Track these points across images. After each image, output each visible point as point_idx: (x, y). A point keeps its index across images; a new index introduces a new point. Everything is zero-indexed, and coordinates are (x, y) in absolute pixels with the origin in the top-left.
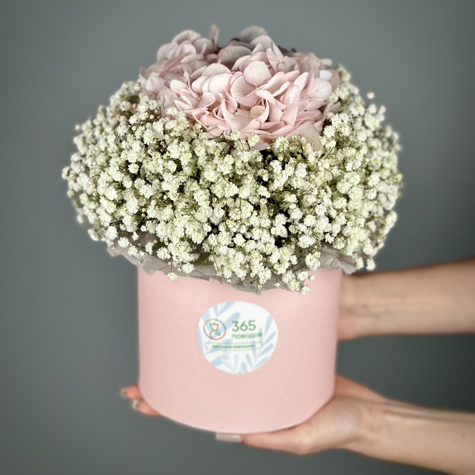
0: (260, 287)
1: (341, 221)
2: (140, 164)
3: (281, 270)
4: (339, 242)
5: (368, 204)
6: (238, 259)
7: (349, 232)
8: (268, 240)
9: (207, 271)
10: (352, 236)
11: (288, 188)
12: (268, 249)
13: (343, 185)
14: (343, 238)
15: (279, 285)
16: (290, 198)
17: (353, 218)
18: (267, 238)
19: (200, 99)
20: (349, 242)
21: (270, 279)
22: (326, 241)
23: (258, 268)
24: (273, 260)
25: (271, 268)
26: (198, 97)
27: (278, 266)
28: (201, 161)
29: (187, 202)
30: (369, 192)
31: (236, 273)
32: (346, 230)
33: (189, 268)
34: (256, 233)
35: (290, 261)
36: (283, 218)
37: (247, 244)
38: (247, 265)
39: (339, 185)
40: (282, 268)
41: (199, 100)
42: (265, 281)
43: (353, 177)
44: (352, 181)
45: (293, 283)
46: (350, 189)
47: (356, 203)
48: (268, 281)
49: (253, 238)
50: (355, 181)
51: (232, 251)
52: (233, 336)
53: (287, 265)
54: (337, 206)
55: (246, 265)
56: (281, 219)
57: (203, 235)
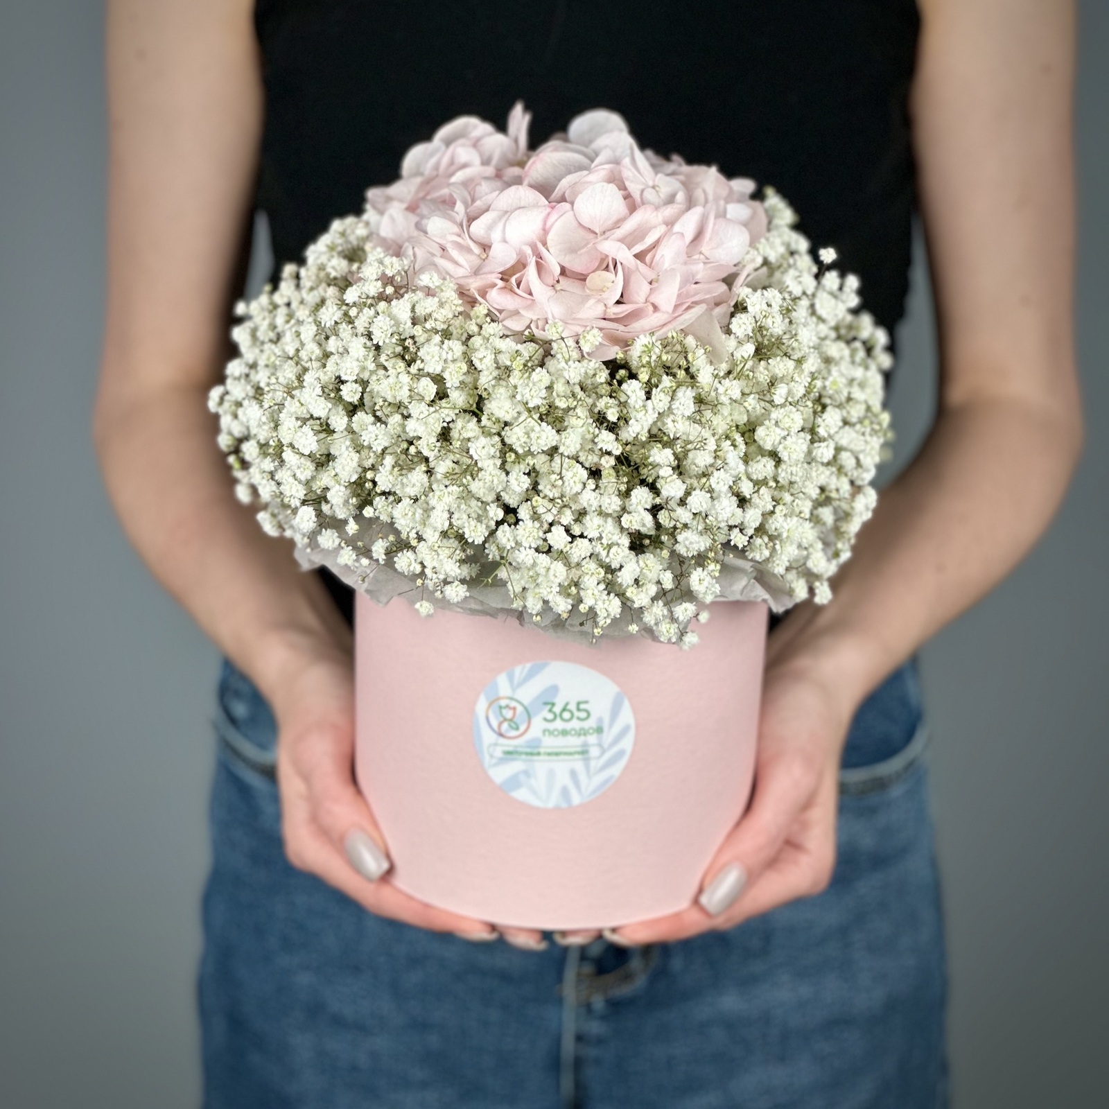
0: (599, 633)
1: (763, 504)
2: (364, 383)
3: (640, 598)
4: (758, 546)
5: (819, 472)
6: (556, 577)
7: (778, 526)
8: (615, 538)
9: (493, 600)
10: (785, 535)
11: (656, 437)
12: (614, 557)
13: (768, 433)
14: (766, 539)
15: (637, 629)
16: (662, 457)
17: (787, 498)
18: (613, 534)
19: (485, 255)
20: (778, 547)
21: (618, 616)
22: (732, 543)
23: (594, 595)
24: (625, 578)
25: (621, 595)
26: (481, 253)
27: (635, 591)
28: (485, 380)
29: (455, 460)
30: (819, 447)
31: (551, 604)
32: (773, 523)
33: (456, 592)
34: (592, 525)
35: (659, 582)
36: (646, 495)
37: (574, 547)
38: (573, 588)
39: (760, 433)
40: (642, 595)
41: (484, 257)
42: (609, 621)
43: (789, 417)
44: (787, 426)
45: (664, 626)
46: (782, 440)
47: (794, 469)
48: (614, 620)
49: (585, 535)
50: (792, 425)
51: (543, 559)
52: (544, 731)
53: (653, 590)
54: (756, 474)
55: (570, 588)
56: (641, 496)
57: (487, 527)
